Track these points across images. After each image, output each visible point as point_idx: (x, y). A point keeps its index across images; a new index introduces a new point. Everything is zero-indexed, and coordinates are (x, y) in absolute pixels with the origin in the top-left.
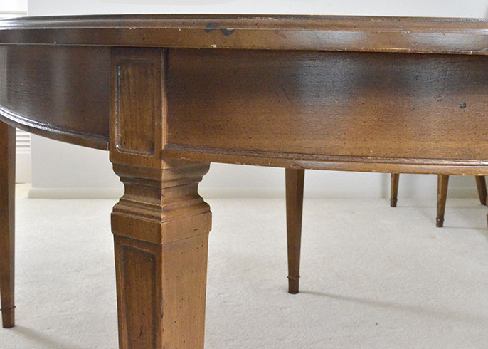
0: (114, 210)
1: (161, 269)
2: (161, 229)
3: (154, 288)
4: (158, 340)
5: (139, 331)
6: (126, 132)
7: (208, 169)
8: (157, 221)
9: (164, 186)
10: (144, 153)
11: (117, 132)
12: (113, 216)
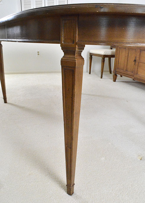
0: (61, 59)
1: (75, 73)
2: (76, 63)
3: (73, 78)
4: (74, 91)
5: (68, 89)
6: (65, 38)
7: (84, 49)
8: (74, 61)
9: (76, 52)
10: (71, 44)
11: (63, 39)
12: (61, 61)
